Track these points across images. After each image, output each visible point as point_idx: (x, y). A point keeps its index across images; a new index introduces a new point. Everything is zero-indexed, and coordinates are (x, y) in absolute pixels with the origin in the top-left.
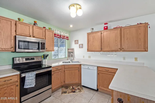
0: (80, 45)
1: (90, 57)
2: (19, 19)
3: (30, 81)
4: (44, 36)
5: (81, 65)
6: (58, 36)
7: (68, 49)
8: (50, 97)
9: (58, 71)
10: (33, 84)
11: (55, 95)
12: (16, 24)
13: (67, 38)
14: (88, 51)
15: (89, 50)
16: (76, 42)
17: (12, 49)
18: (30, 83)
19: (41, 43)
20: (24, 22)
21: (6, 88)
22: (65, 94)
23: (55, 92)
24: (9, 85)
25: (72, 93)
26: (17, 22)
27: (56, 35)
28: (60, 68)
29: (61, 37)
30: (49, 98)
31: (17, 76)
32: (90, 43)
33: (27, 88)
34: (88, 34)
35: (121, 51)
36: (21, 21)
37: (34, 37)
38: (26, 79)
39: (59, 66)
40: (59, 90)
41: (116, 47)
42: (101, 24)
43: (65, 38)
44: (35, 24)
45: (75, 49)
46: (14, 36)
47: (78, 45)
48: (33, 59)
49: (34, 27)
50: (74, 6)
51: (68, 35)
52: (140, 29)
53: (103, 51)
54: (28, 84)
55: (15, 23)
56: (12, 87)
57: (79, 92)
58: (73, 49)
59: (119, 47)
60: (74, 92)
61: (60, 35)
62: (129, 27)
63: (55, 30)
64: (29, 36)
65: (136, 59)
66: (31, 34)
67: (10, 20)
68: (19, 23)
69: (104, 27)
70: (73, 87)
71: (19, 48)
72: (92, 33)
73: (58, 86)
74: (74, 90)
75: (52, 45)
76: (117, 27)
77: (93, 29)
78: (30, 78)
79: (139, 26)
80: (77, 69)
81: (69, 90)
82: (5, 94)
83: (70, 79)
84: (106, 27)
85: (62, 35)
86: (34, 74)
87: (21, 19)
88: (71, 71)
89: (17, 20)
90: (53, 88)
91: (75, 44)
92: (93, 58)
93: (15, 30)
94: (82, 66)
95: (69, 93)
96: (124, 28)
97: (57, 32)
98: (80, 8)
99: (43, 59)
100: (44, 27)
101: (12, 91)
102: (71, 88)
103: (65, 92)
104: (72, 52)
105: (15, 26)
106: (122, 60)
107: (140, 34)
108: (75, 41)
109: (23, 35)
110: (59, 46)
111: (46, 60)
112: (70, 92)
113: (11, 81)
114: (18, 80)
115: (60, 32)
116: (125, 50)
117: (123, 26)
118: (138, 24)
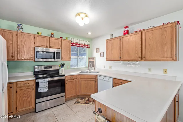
0: (101, 54)
1: (110, 67)
2: (38, 33)
3: (43, 86)
4: (60, 46)
5: (97, 75)
6: (77, 45)
7: (89, 58)
8: (63, 105)
9: (73, 80)
10: (45, 89)
11: (68, 103)
12: (35, 38)
13: (88, 46)
14: (106, 60)
15: (108, 59)
16: (98, 50)
17: (32, 58)
18: (43, 88)
19: (57, 53)
20: (42, 35)
21: (25, 90)
22: (78, 104)
23: (70, 101)
24: (27, 88)
25: (85, 104)
26: (36, 35)
27: (75, 44)
28: (75, 78)
29: (80, 46)
30: (61, 105)
31: (33, 81)
32: (108, 51)
33: (41, 92)
34: (107, 41)
35: (142, 60)
36: (39, 34)
37: (50, 47)
38: (39, 84)
39: (73, 75)
40: (74, 100)
41: (137, 55)
42: (121, 28)
43: (85, 46)
44: (52, 35)
45: (96, 58)
46: (33, 47)
47: (99, 53)
48: (51, 67)
49: (50, 38)
50: (79, 15)
51: (89, 42)
52: (165, 31)
53: (122, 60)
54: (41, 89)
55: (34, 36)
56: (30, 90)
57: (93, 104)
58: (94, 58)
59: (140, 55)
60: (88, 103)
61: (79, 44)
62: (152, 29)
63: (74, 39)
64: (46, 47)
65: (165, 71)
66: (48, 45)
67: (31, 35)
68: (38, 36)
69: (124, 32)
70: (88, 99)
71: (37, 58)
72: (111, 39)
73: (72, 95)
74: (88, 102)
75: (69, 54)
76: (138, 30)
77: (112, 35)
78: (43, 84)
79: (164, 27)
80: (94, 80)
81: (83, 101)
82: (24, 94)
83: (86, 90)
84: (126, 32)
85: (81, 44)
86: (46, 81)
87: (39, 32)
88: (87, 81)
89: (36, 33)
90: (67, 97)
91: (96, 52)
92: (113, 69)
93: (34, 42)
94: (98, 77)
95: (81, 104)
96: (145, 31)
97: (76, 41)
98: (86, 16)
99: (60, 68)
100: (61, 38)
101: (30, 93)
102: (86, 100)
103: (78, 103)
104: (93, 62)
105: (34, 39)
106: (147, 71)
107: (166, 37)
108: (96, 49)
109: (40, 46)
110: (78, 55)
111: (63, 69)
112: (83, 103)
113: (28, 85)
114: (34, 84)
115: (79, 40)
116: (147, 59)
117: (145, 29)
118: (164, 24)
